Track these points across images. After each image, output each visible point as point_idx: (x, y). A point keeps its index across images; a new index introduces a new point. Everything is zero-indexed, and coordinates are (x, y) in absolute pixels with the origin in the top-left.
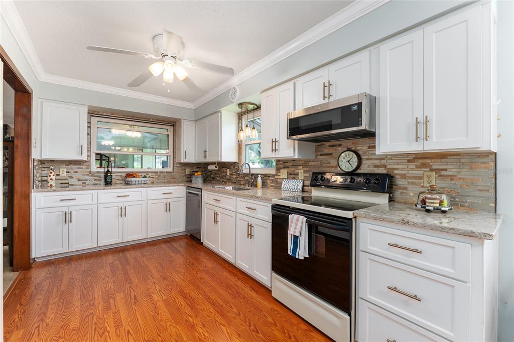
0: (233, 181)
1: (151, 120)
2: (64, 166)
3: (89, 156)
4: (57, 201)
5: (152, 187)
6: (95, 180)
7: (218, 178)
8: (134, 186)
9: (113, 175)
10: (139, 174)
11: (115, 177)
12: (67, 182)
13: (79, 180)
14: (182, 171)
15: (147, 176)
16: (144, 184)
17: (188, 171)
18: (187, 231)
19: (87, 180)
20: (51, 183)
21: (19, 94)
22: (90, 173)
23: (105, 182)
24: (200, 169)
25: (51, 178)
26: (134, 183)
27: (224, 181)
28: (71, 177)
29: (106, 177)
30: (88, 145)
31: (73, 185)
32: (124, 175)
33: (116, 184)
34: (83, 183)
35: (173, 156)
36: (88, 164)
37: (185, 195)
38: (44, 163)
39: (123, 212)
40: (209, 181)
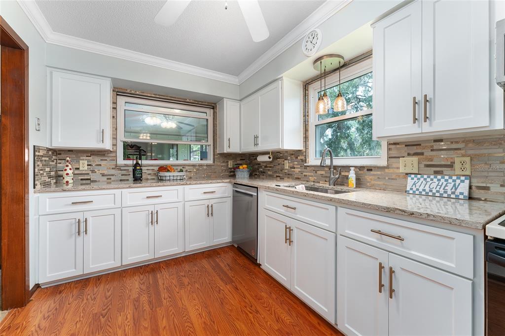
0: (296, 176)
1: (188, 100)
2: (85, 158)
3: (115, 145)
4: (67, 205)
5: (190, 184)
6: (122, 175)
7: (269, 173)
8: (168, 183)
9: (143, 168)
10: (175, 168)
11: (146, 171)
12: (89, 178)
13: (103, 175)
14: (224, 164)
15: (184, 170)
16: (180, 179)
17: (231, 164)
18: (233, 241)
19: (113, 175)
20: (67, 179)
21: (7, 49)
22: (116, 166)
23: (134, 178)
24: (244, 161)
25: (66, 172)
26: (168, 178)
27: (279, 176)
28: (93, 171)
29: (134, 171)
30: (113, 131)
31: (95, 181)
32: (156, 168)
33: (147, 179)
34: (108, 179)
35: (214, 145)
36: (113, 155)
37: (230, 194)
38: (60, 154)
39: (154, 218)
40: (256, 176)
